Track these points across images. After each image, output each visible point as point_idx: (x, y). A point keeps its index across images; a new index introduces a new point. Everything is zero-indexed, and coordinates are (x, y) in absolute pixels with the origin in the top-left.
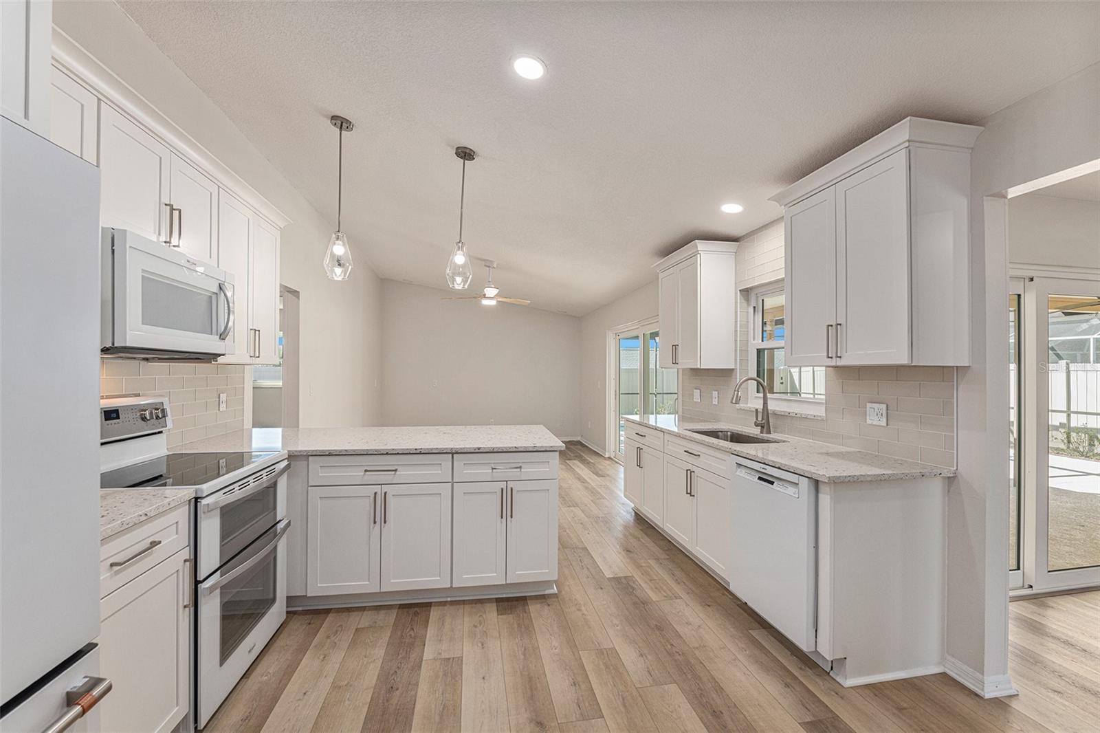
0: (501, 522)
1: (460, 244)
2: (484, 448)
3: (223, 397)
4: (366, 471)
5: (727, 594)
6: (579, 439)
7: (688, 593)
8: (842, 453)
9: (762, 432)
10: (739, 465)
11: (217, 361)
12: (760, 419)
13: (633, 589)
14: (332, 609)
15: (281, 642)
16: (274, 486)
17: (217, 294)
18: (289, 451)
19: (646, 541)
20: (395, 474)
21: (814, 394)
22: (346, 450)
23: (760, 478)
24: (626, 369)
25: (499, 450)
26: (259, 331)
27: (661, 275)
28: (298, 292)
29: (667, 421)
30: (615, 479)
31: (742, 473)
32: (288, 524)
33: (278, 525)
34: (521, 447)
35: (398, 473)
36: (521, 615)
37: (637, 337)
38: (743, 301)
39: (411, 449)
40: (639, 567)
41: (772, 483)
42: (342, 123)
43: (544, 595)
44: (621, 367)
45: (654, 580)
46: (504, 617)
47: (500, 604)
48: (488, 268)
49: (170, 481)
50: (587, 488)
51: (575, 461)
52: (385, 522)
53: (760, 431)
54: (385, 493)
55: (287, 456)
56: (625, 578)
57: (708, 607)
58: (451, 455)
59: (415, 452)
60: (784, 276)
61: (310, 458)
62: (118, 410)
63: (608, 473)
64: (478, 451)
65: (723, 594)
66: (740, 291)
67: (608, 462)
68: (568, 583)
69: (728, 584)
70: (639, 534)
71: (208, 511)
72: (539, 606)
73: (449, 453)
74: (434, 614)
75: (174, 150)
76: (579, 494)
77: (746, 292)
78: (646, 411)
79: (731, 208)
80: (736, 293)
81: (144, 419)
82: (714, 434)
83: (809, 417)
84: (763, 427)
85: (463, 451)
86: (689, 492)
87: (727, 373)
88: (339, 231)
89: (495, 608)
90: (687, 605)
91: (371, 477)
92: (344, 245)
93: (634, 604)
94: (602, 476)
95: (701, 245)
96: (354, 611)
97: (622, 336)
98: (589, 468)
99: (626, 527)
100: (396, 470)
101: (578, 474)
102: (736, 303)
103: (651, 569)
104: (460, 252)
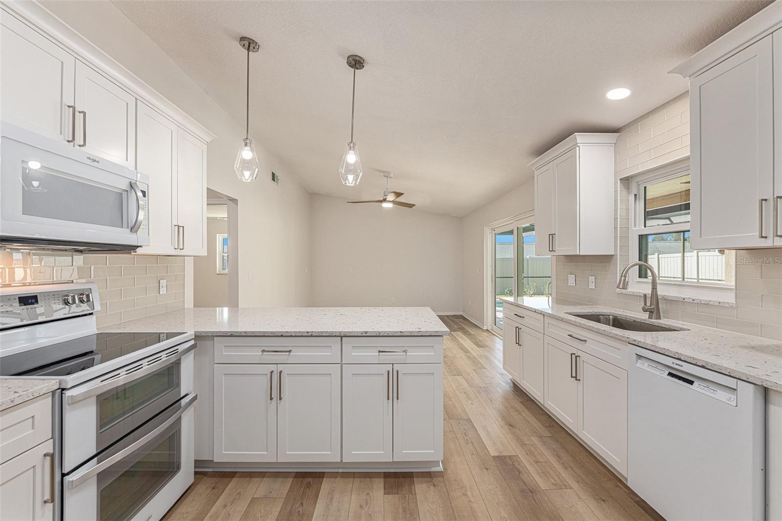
0: (388, 403)
1: (352, 145)
2: (371, 332)
3: (163, 283)
4: (263, 351)
5: (621, 486)
6: (461, 313)
7: (578, 482)
8: (768, 347)
9: (650, 317)
10: (639, 357)
11: (136, 252)
12: (648, 304)
13: (520, 472)
14: (237, 472)
15: (183, 509)
16: (177, 364)
17: (127, 191)
18: (195, 332)
19: (526, 414)
20: (289, 354)
21: (698, 279)
22: (245, 332)
23: (670, 374)
24: (501, 258)
25: (385, 335)
26: (183, 227)
27: (536, 173)
28: (237, 200)
29: (541, 303)
30: (493, 350)
31: (644, 365)
32: (195, 398)
33: (182, 400)
34: (406, 332)
35: (291, 354)
36: (407, 497)
37: (511, 232)
38: (623, 189)
39: (303, 332)
40: (523, 445)
41: (691, 383)
42: (249, 43)
43: (430, 472)
44: (496, 257)
45: (541, 462)
46: (390, 497)
47: (388, 479)
48: (386, 178)
49: (97, 357)
50: (469, 357)
51: (458, 332)
52: (280, 400)
53: (648, 315)
54: (280, 373)
55: (194, 337)
56: (510, 457)
57: (602, 502)
58: (340, 338)
59: (306, 334)
60: (689, 154)
61: (215, 338)
62: (37, 296)
63: (486, 344)
64: (365, 335)
65: (617, 486)
66: (620, 179)
67: (486, 334)
68: (453, 460)
69: (626, 479)
70: (519, 406)
71: (72, 404)
72: (424, 485)
73: (339, 336)
74: (326, 486)
75: (77, 57)
76: (462, 363)
77: (626, 181)
78: (520, 293)
79: (618, 94)
80: (616, 183)
81: (66, 303)
82: (596, 318)
83: (711, 303)
84: (651, 312)
85: (351, 335)
86: (574, 375)
87: (605, 260)
88: (247, 139)
89: (382, 485)
90: (579, 498)
91: (268, 357)
92: (252, 150)
93: (522, 491)
94: (482, 347)
95: (580, 138)
96: (254, 477)
97: (498, 231)
98: (471, 339)
99: (506, 399)
100: (290, 351)
101: (461, 344)
102: (616, 192)
103: (535, 448)
104: (352, 152)
